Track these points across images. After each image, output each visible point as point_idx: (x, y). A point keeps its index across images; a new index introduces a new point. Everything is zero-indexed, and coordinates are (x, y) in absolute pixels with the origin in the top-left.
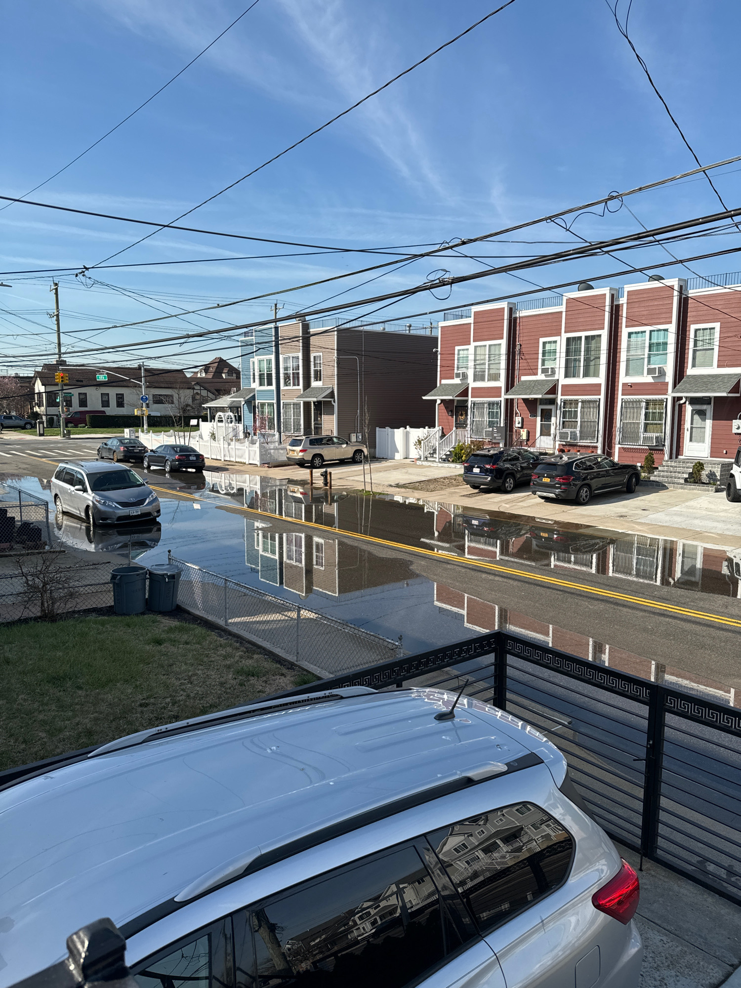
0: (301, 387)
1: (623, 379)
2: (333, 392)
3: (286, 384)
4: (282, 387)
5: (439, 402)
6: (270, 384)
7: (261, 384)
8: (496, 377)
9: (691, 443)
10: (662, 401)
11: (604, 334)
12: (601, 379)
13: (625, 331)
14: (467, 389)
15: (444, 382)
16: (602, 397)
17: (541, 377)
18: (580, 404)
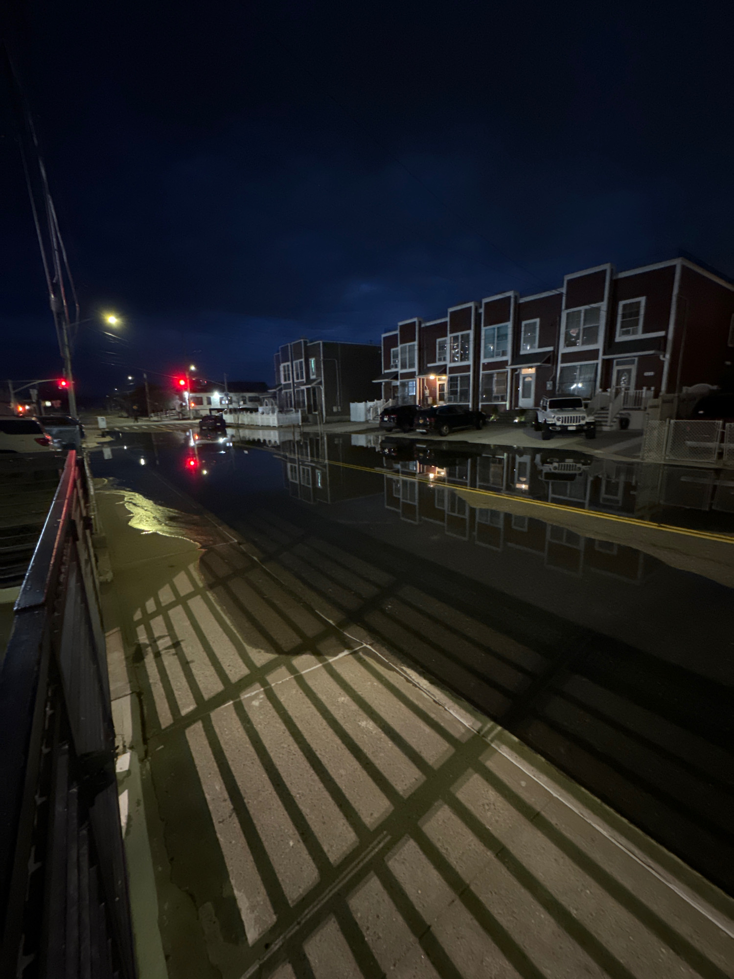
0: (304, 380)
1: (483, 361)
2: (321, 382)
3: (298, 379)
4: (296, 381)
5: (383, 384)
6: (289, 380)
7: (285, 380)
8: (412, 365)
9: (523, 399)
10: (504, 373)
11: (471, 333)
12: (470, 362)
13: (483, 329)
14: (398, 375)
15: (387, 371)
16: (471, 373)
17: (438, 364)
18: (459, 378)
